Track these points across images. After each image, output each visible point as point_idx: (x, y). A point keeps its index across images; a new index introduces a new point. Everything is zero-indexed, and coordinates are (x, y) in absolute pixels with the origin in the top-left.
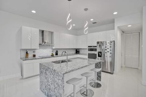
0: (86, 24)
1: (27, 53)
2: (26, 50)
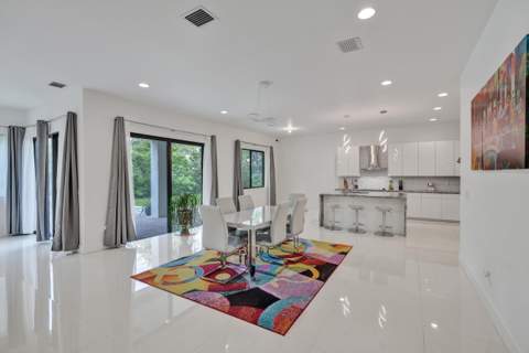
1: (345, 182)
2: (344, 178)
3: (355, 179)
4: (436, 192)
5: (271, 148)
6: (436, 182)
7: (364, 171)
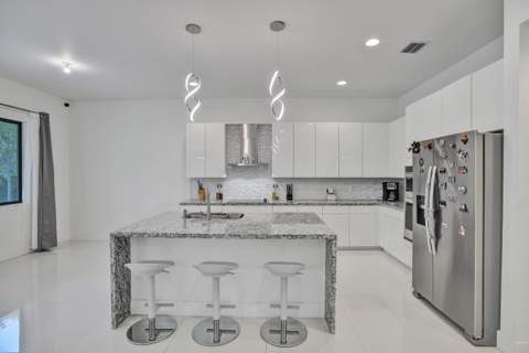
0: (273, 80)
1: (201, 188)
2: (198, 180)
3: (219, 182)
4: (338, 203)
5: (44, 118)
6: (338, 186)
7: (232, 168)
